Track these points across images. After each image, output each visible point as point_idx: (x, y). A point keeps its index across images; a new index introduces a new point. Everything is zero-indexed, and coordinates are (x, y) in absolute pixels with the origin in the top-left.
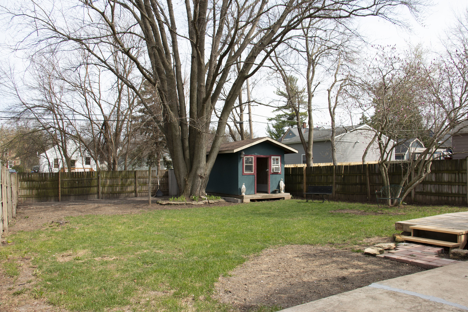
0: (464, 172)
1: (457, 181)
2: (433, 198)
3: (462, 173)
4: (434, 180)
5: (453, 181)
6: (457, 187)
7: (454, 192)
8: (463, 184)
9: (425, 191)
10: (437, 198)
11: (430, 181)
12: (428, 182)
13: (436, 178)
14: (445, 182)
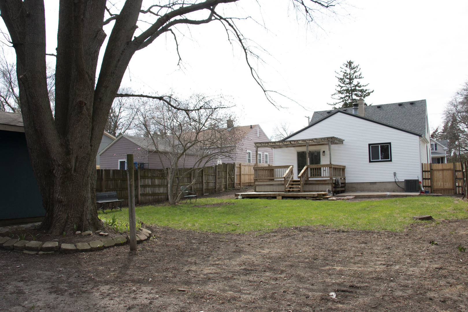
0: (166, 178)
1: (162, 184)
2: (151, 198)
3: (164, 179)
4: (150, 184)
5: (161, 184)
6: (162, 188)
7: (161, 192)
8: (165, 186)
9: (145, 193)
10: (153, 197)
11: (148, 185)
12: (147, 185)
13: (151, 182)
14: (156, 185)
